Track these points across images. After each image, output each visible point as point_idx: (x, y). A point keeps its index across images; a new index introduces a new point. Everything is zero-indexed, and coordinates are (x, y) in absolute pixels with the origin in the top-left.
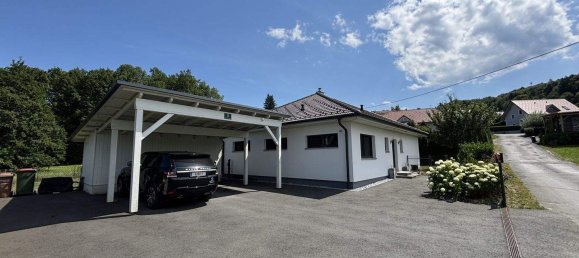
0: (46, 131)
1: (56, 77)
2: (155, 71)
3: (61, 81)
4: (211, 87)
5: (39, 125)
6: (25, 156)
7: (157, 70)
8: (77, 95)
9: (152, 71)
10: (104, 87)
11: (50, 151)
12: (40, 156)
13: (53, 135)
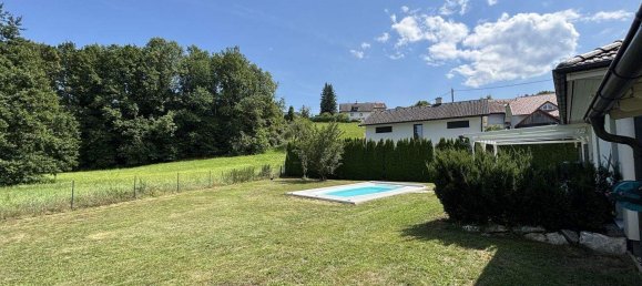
0: (43, 120)
1: (69, 54)
2: (193, 49)
3: (76, 59)
4: (264, 72)
5: (30, 110)
6: (9, 159)
7: (195, 49)
8: (96, 77)
9: (189, 49)
10: (131, 67)
11: (50, 149)
12: (35, 158)
13: (56, 127)
